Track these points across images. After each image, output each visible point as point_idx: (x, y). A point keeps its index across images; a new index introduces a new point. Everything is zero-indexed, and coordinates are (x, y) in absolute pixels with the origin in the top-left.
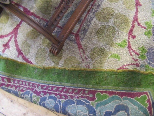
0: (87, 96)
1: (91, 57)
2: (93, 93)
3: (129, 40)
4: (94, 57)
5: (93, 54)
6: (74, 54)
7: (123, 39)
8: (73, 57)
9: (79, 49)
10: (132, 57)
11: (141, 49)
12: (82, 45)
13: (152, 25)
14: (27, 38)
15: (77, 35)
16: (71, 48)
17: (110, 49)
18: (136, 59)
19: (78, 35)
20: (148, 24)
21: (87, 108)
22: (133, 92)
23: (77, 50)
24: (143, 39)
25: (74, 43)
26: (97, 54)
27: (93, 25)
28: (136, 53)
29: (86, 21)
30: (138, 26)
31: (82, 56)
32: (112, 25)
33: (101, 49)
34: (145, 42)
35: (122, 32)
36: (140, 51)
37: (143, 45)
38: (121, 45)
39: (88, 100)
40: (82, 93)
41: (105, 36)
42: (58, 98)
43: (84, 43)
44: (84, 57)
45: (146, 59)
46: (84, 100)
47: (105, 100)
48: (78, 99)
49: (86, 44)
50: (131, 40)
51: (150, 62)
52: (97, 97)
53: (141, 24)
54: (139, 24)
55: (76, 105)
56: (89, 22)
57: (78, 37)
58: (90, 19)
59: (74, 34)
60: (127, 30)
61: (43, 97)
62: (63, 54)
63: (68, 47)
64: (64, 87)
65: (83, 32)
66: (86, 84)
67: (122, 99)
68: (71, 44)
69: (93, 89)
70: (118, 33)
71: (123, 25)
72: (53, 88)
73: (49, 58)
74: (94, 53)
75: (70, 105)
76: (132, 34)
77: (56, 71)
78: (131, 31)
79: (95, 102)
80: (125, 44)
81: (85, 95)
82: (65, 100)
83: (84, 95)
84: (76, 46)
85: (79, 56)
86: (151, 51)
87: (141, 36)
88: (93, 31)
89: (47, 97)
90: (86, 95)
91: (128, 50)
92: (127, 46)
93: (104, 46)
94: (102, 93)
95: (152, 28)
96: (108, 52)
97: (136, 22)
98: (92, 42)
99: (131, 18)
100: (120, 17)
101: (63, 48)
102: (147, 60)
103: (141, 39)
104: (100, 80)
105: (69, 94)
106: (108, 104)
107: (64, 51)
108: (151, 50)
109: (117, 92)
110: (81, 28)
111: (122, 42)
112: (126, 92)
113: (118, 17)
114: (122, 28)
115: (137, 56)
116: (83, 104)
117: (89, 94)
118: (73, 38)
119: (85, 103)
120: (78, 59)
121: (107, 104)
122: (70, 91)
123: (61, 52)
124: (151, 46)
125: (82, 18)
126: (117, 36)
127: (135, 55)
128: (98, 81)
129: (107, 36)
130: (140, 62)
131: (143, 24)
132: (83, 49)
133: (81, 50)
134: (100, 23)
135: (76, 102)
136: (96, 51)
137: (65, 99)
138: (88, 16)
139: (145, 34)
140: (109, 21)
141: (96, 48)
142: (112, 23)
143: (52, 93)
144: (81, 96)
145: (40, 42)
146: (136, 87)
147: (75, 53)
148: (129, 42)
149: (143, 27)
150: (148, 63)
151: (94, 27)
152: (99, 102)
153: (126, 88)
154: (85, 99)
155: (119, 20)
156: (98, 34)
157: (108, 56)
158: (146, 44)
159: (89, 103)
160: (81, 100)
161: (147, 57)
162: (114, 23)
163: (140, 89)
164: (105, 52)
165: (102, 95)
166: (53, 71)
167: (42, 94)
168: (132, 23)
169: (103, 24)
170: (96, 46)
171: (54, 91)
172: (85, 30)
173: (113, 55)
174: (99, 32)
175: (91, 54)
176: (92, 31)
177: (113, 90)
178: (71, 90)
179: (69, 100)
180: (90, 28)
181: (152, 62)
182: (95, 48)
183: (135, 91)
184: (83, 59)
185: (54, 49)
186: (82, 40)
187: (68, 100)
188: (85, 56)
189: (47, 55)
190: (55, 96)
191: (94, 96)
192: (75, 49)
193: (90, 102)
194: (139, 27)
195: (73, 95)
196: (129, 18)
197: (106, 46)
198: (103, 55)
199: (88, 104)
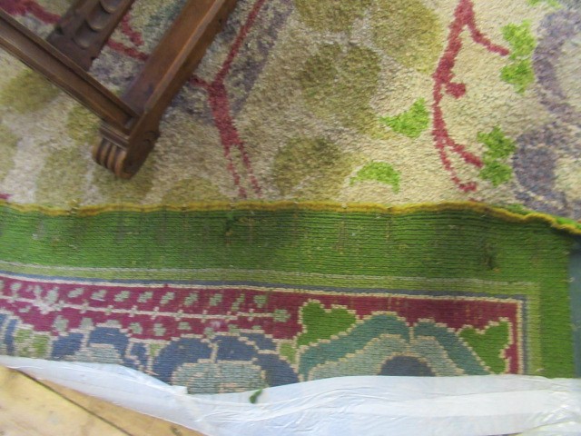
0: (265, 319)
1: (275, 180)
2: (291, 302)
3: (437, 103)
4: (287, 181)
5: (286, 167)
6: (206, 169)
7: (414, 101)
8: (198, 182)
9: (227, 148)
10: (449, 173)
11: (491, 140)
12: (240, 132)
13: (532, 40)
14: (5, 109)
15: (216, 90)
16: (193, 146)
17: (359, 145)
18: (469, 183)
19: (222, 87)
20: (518, 33)
21: (263, 372)
22: (459, 298)
23: (218, 154)
24: (496, 99)
25: (205, 123)
26: (302, 166)
27: (284, 48)
28: (470, 159)
29: (254, 31)
30: (475, 43)
31: (238, 178)
32: (365, 44)
33: (317, 146)
34: (505, 108)
35: (406, 70)
36: (486, 149)
37: (499, 123)
38: (404, 127)
39: (268, 333)
40: (241, 306)
41: (338, 92)
42: (136, 336)
43: (247, 122)
44: (245, 182)
45: (511, 180)
46: (251, 337)
47: (342, 338)
48: (223, 334)
49: (256, 125)
50: (448, 102)
51: (529, 192)
52: (306, 321)
53: (485, 34)
54: (478, 36)
55: (216, 362)
56: (270, 32)
57: (221, 96)
58: (271, 21)
59: (204, 83)
60: (427, 61)
61: (64, 334)
62: (158, 170)
63: (178, 139)
64: (161, 286)
65: (245, 77)
66: (258, 266)
67: (411, 328)
68: (193, 127)
69: (287, 286)
70: (390, 74)
71: (413, 42)
72: (112, 292)
73: (95, 189)
74: (290, 160)
75: (189, 362)
76: (451, 77)
77: (128, 222)
78: (447, 64)
79: (300, 342)
80: (422, 122)
81: (255, 315)
82: (168, 343)
83: (251, 315)
84: (213, 135)
85: (226, 179)
86: (529, 147)
87: (489, 83)
88: (285, 72)
89: (81, 336)
90: (260, 315)
91: (435, 143)
92: (431, 128)
93: (332, 131)
94: (328, 306)
95: (532, 52)
96: (351, 155)
97: (466, 27)
98: (282, 117)
99: (447, 11)
100: (400, 11)
101: (158, 145)
102: (513, 186)
103: (488, 97)
104: (318, 248)
105: (185, 312)
106: (353, 355)
107: (160, 157)
108: (532, 144)
109: (394, 300)
110: (235, 59)
111: (410, 114)
112: (431, 298)
113: (392, 12)
114: (408, 54)
115: (473, 171)
116: (245, 353)
117: (271, 310)
118: (199, 100)
119: (257, 348)
120: (222, 190)
121: (348, 355)
122: (190, 300)
123: (147, 163)
124: (530, 126)
125: (238, 18)
126: (388, 90)
127: (465, 165)
128: (309, 252)
129: (343, 91)
130: (485, 192)
131: (496, 36)
132: (241, 146)
133: (234, 151)
134: (316, 38)
135: (215, 347)
136: (296, 155)
137: (166, 337)
138: (266, 9)
139: (506, 78)
140: (355, 25)
141: (299, 141)
142: (365, 35)
143: (108, 314)
144: (240, 318)
145: (61, 125)
146: (476, 276)
147: (207, 165)
148: (438, 113)
149: (496, 49)
150: (520, 196)
151: (290, 54)
152: (315, 345)
153: (432, 280)
154: (257, 330)
155: (396, 22)
156: (307, 83)
157: (350, 171)
158: (509, 119)
159: (273, 347)
160: (236, 338)
161: (513, 175)
162: (376, 35)
163: (490, 283)
164: (337, 158)
165: (328, 311)
166: (115, 224)
167: (60, 324)
168: (449, 31)
169: (330, 40)
170: (298, 133)
171: (119, 305)
172: (251, 69)
173: (372, 166)
174: (312, 75)
175: (276, 165)
176: (283, 69)
177: (376, 291)
178: (196, 295)
179: (183, 341)
180: (272, 59)
181: (534, 191)
182: (295, 141)
183: (471, 294)
184: (242, 190)
185: (114, 149)
186: (239, 109)
187: (178, 343)
188: (250, 175)
189: (89, 177)
190: (119, 326)
191: (295, 317)
192: (209, 149)
193: (279, 342)
194: (480, 46)
195: (203, 317)
196: (436, 12)
197: (340, 132)
198: (330, 170)
199: (267, 352)
